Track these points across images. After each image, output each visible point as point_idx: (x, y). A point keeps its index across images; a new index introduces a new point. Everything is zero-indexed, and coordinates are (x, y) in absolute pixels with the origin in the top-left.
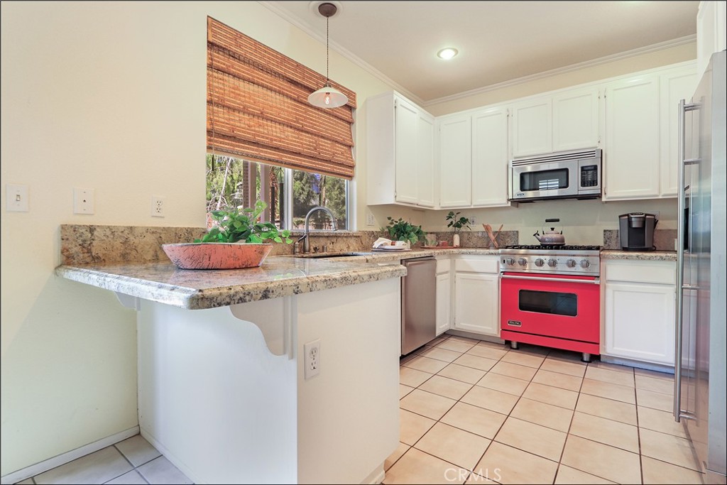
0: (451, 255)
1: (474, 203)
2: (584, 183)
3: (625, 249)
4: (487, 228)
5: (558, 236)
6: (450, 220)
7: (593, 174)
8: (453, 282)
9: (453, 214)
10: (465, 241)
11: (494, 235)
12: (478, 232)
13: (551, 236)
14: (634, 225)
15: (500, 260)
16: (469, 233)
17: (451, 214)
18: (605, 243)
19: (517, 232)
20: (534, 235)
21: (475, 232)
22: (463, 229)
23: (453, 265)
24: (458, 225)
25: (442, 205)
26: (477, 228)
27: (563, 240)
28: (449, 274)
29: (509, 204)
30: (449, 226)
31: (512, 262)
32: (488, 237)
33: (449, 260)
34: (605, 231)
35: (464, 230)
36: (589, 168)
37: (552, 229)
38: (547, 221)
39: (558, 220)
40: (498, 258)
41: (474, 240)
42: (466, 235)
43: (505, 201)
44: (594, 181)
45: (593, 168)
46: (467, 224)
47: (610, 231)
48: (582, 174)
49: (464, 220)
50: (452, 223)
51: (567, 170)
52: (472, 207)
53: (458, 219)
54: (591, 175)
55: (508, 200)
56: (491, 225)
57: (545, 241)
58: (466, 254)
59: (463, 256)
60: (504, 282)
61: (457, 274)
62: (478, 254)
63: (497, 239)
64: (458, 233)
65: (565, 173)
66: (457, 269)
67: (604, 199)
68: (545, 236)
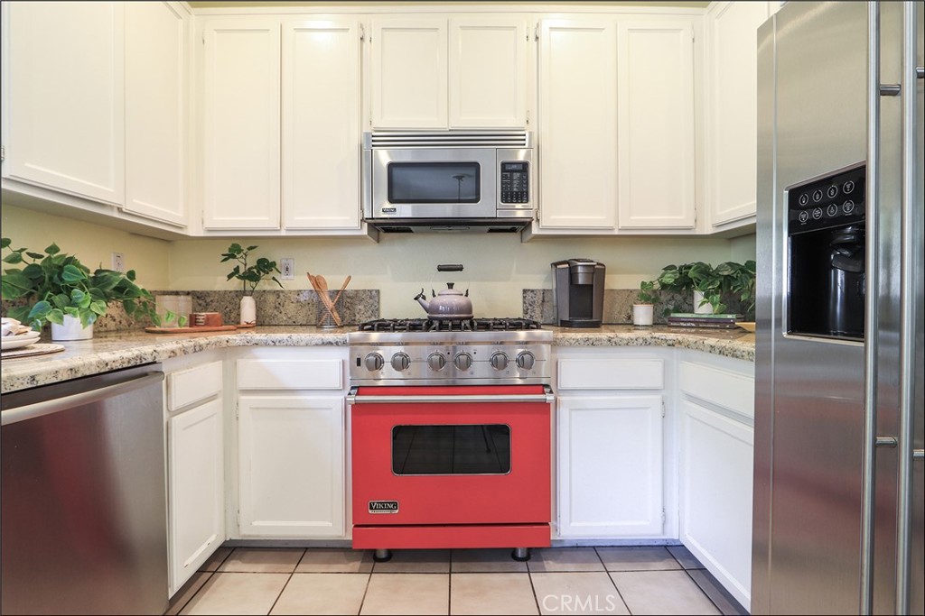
0: (225, 351)
1: (287, 224)
2: (506, 197)
3: (565, 325)
4: (317, 282)
5: (461, 301)
6: (232, 264)
7: (521, 179)
8: (231, 421)
9: (240, 251)
10: (269, 310)
11: (331, 297)
12: (299, 292)
13: (448, 300)
14: (581, 280)
15: (347, 358)
16: (277, 293)
17: (234, 248)
18: (526, 312)
19: (378, 291)
20: (416, 299)
21: (290, 292)
22: (264, 285)
23: (230, 375)
24: (251, 276)
25: (209, 225)
26: (295, 282)
27: (469, 309)
28: (219, 400)
29: (365, 232)
30: (230, 277)
31: (378, 363)
32: (320, 302)
33: (221, 362)
34: (525, 291)
35: (268, 288)
36: (514, 167)
37: (451, 286)
38: (441, 269)
39: (460, 269)
40: (344, 354)
41: (291, 309)
42: (271, 298)
43: (355, 223)
44: (522, 193)
45: (521, 167)
46: (272, 274)
47: (532, 291)
48: (502, 176)
49: (265, 266)
50: (237, 270)
51: (476, 166)
52: (283, 233)
53: (252, 262)
54: (516, 182)
55: (363, 220)
56: (325, 277)
57: (437, 311)
58: (266, 344)
59: (258, 352)
60: (359, 411)
61: (243, 398)
62: (296, 345)
63: (338, 306)
64: (251, 293)
65: (472, 172)
66: (243, 384)
67: (535, 230)
68: (438, 300)
